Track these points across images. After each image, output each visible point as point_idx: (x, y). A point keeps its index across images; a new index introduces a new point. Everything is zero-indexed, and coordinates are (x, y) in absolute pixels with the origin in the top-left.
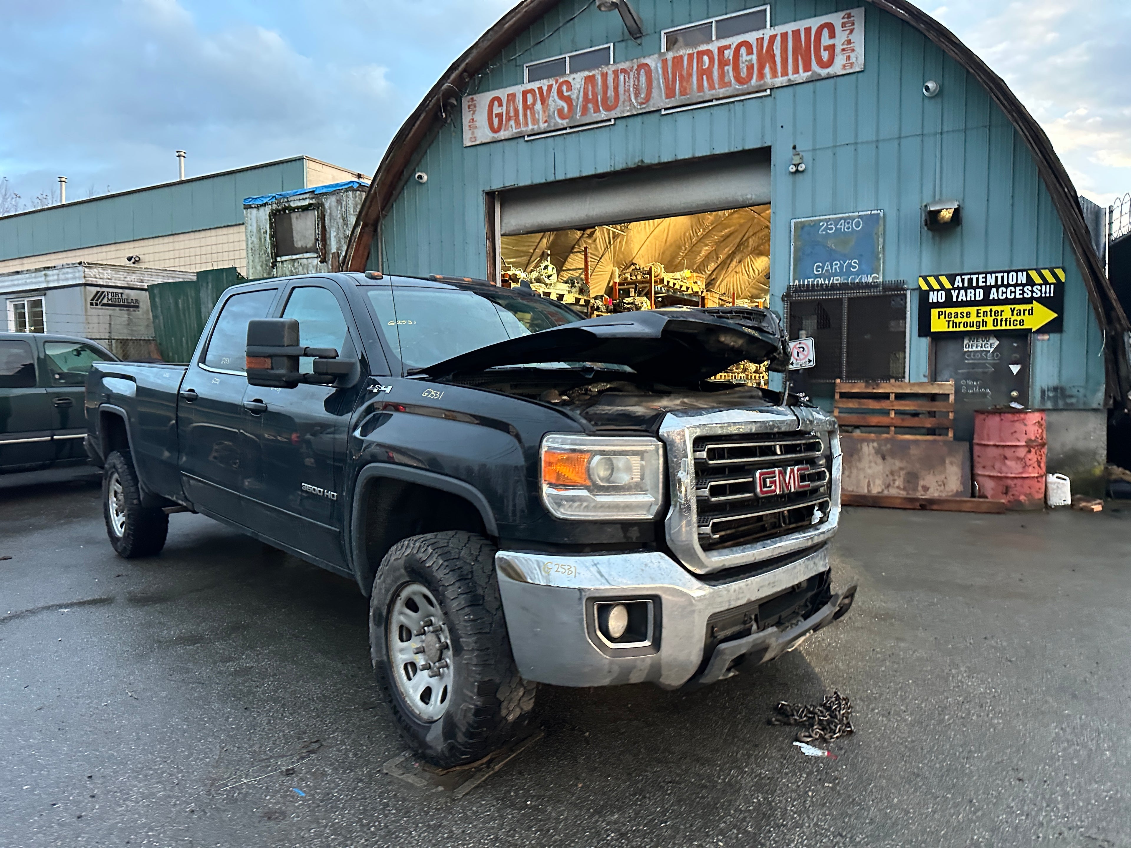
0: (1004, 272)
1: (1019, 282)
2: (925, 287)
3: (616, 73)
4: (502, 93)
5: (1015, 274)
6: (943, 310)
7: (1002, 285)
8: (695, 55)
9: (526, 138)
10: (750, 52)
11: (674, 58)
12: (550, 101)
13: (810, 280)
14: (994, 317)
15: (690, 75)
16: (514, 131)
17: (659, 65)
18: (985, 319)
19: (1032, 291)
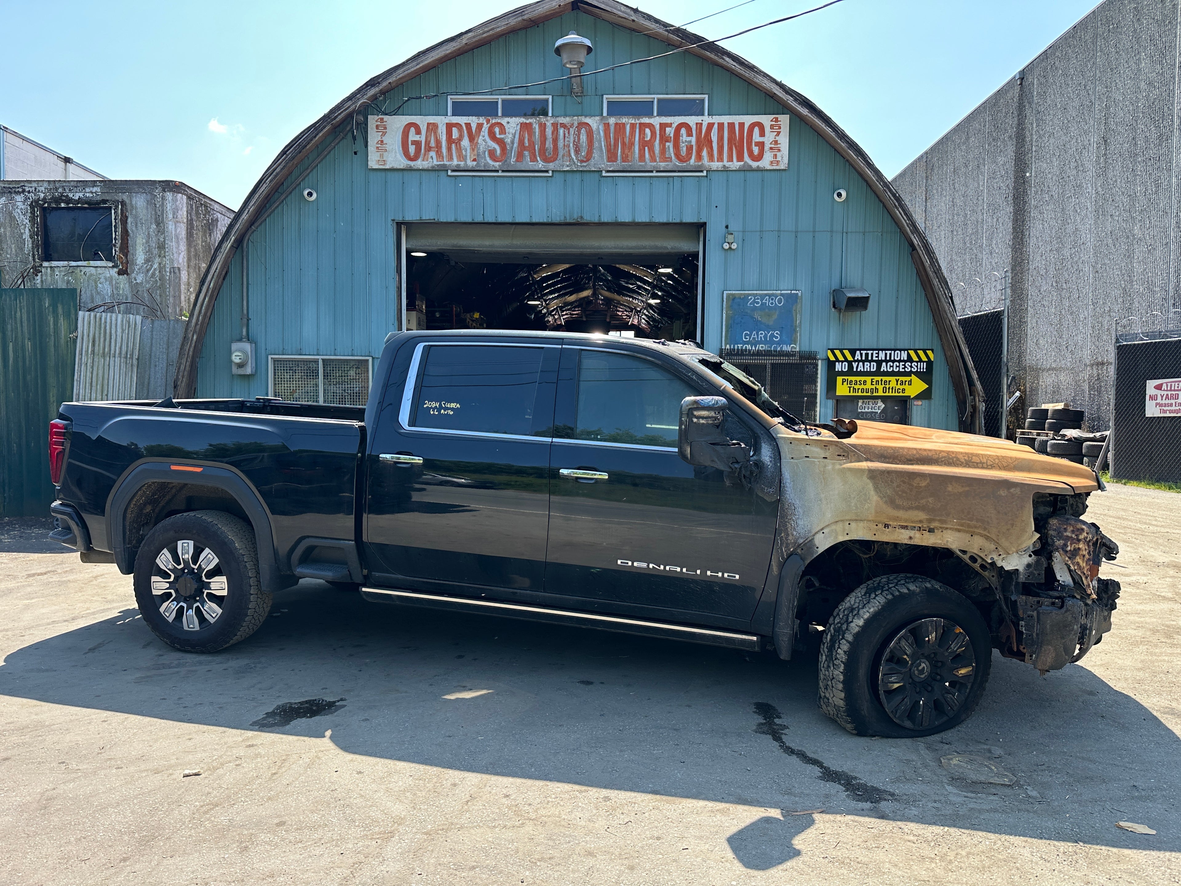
0: (891, 350)
1: (902, 359)
2: (832, 358)
3: (555, 126)
4: (422, 121)
5: (899, 352)
6: (846, 378)
7: (890, 360)
8: (638, 125)
9: (450, 173)
10: (690, 134)
11: (616, 124)
12: (480, 140)
13: (740, 346)
14: (883, 386)
15: (632, 144)
16: (435, 163)
17: (601, 127)
18: (877, 387)
19: (911, 367)
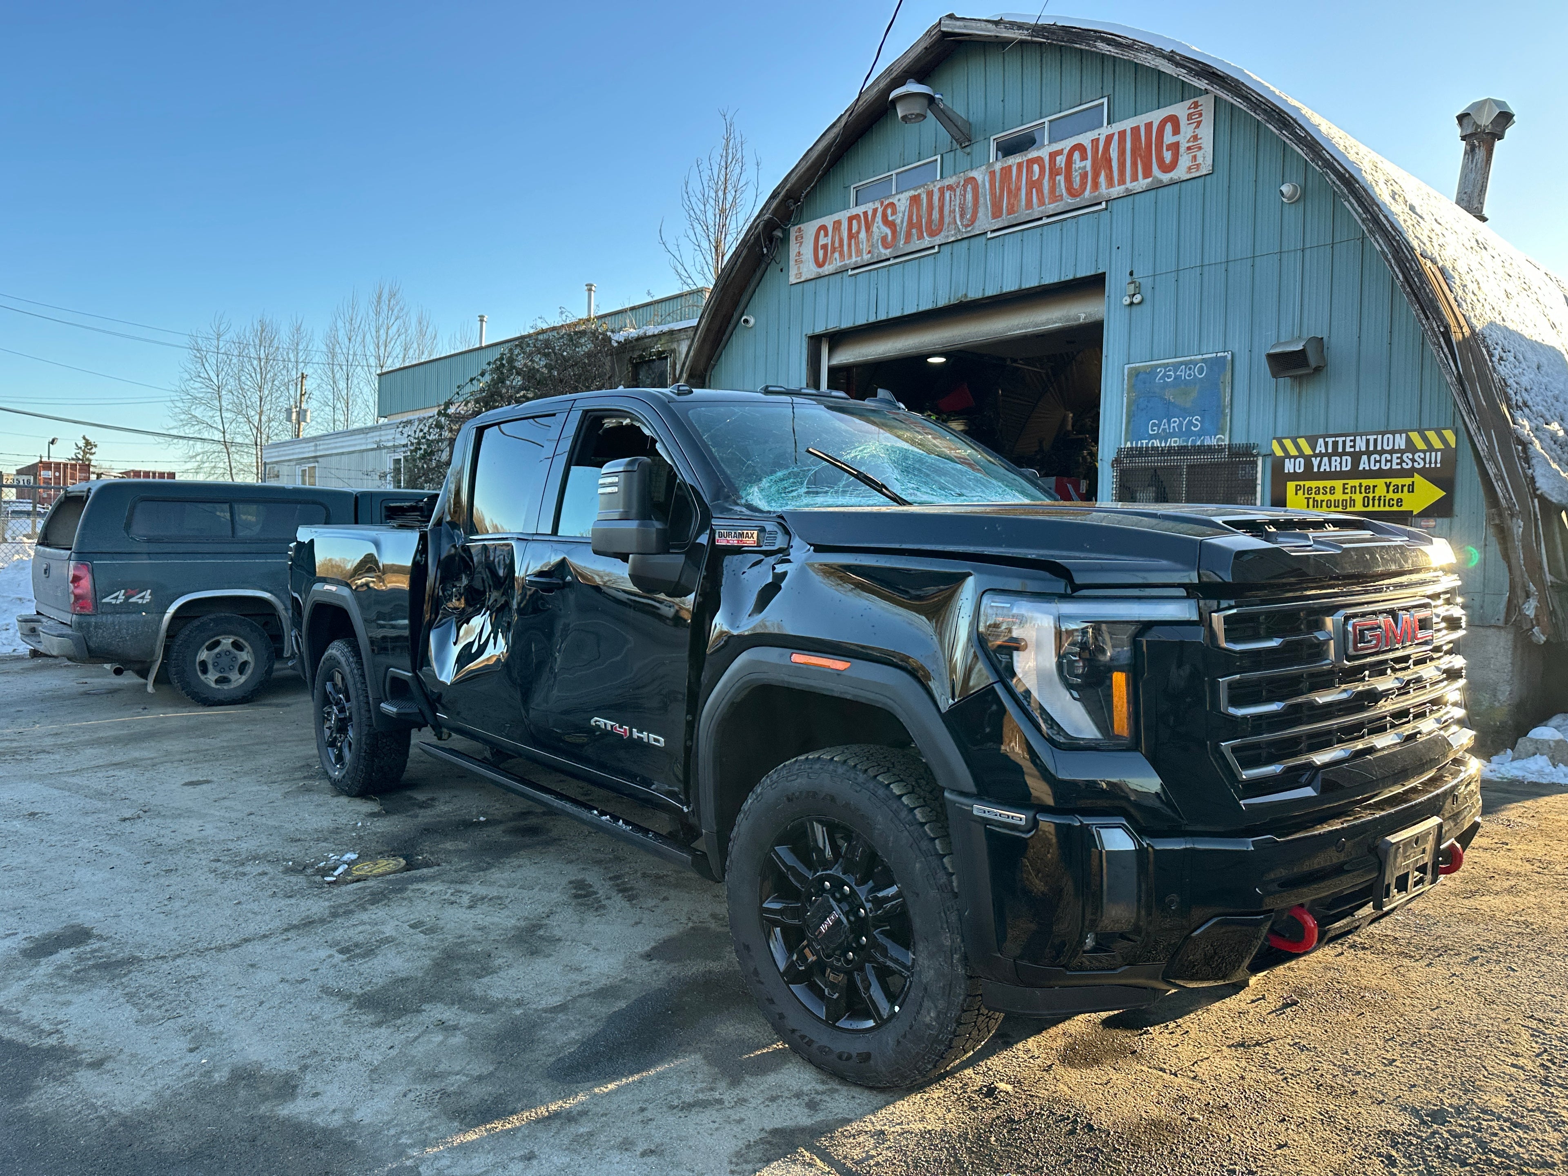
0: (1377, 433)
1: (1396, 447)
3: (942, 191)
4: (828, 221)
5: (1391, 436)
6: (1301, 483)
7: (1376, 451)
8: (1025, 164)
9: (850, 272)
10: (1084, 158)
11: (1002, 169)
12: (875, 229)
13: (1144, 442)
14: (1364, 494)
15: (1019, 189)
16: (839, 264)
17: (987, 178)
18: (1354, 496)
19: (1413, 460)
